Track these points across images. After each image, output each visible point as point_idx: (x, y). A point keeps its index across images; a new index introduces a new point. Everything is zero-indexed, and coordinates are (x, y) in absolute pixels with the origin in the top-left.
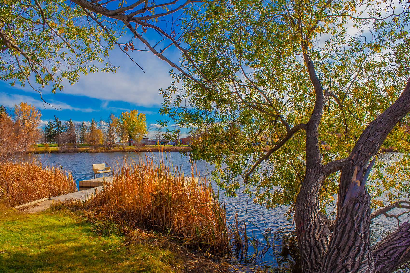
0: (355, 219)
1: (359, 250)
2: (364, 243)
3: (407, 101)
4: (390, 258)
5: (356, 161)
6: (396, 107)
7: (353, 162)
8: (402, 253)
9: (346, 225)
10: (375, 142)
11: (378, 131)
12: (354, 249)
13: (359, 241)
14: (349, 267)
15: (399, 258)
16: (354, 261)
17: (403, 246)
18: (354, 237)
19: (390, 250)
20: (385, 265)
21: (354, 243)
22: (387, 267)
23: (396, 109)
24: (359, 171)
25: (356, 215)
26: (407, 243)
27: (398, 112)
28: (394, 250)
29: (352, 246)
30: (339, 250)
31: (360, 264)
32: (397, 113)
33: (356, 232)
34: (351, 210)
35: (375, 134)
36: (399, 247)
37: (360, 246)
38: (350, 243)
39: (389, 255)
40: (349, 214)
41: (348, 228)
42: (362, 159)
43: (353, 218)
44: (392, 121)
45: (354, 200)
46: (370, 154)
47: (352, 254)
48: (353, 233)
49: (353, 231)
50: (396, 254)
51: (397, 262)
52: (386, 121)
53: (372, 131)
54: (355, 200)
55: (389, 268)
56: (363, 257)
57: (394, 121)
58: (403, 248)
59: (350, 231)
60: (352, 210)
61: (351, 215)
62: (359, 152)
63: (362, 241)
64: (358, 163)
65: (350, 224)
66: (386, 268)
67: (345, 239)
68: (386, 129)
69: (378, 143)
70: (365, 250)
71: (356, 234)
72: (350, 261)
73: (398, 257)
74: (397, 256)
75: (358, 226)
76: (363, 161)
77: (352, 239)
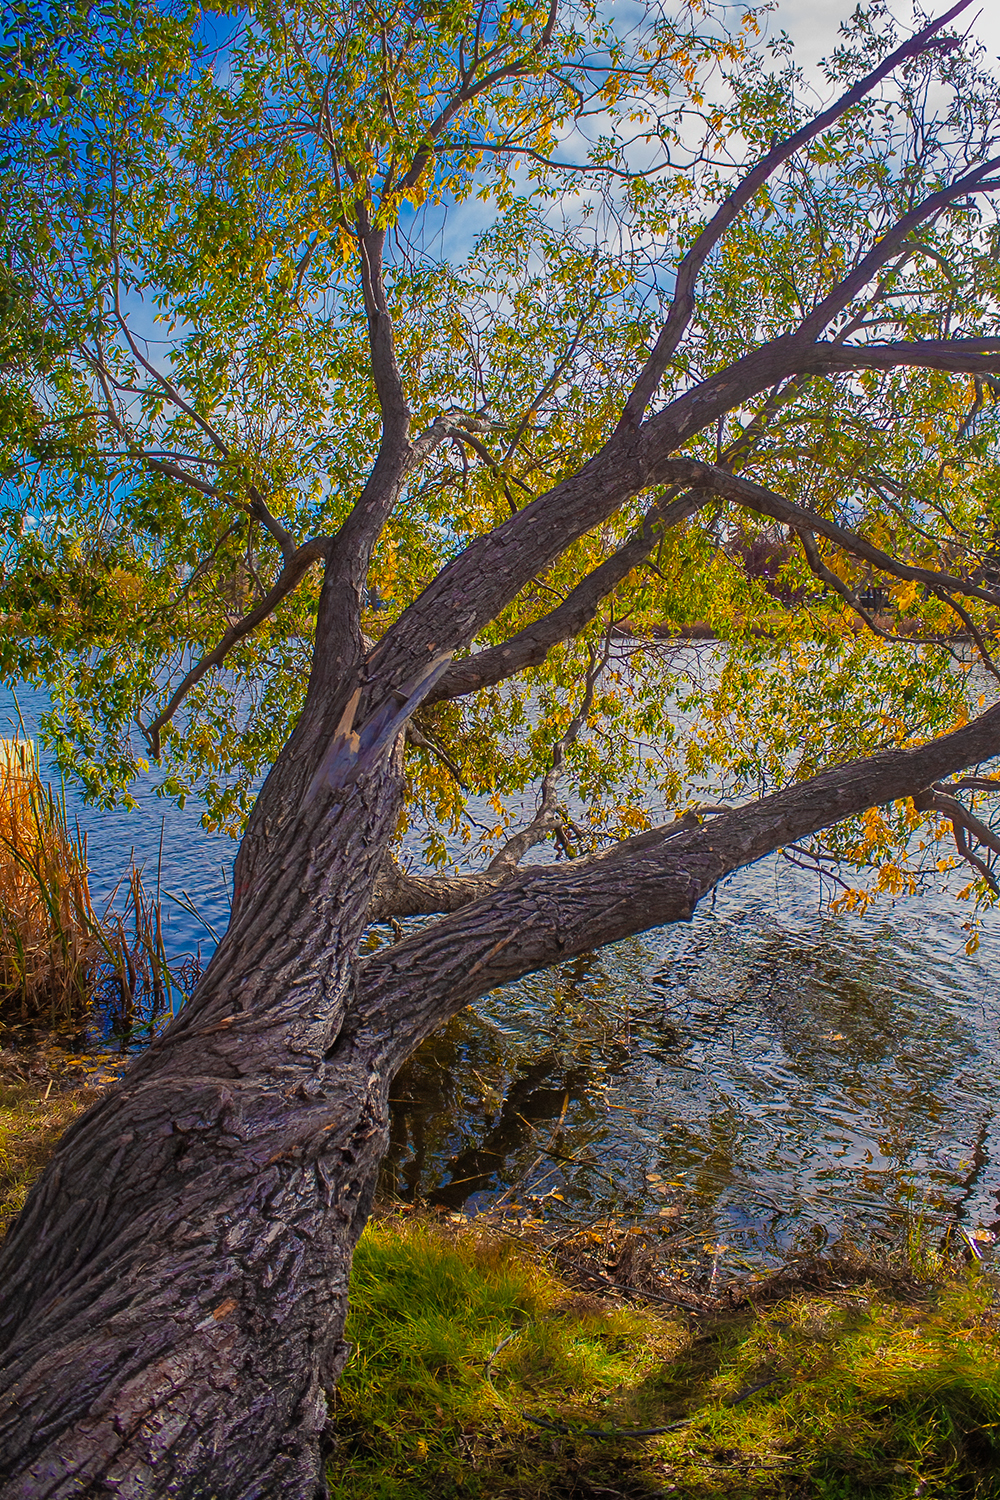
0: (313, 854)
1: (301, 945)
2: (323, 926)
3: (609, 471)
4: (434, 972)
5: (377, 669)
6: (568, 490)
7: (366, 673)
8: (480, 954)
9: (283, 871)
10: (458, 609)
11: (482, 572)
12: (284, 944)
13: (305, 921)
14: (248, 997)
15: (465, 971)
16: (269, 980)
17: (487, 936)
18: (292, 910)
19: (436, 949)
20: (411, 992)
21: (288, 925)
22: (419, 1000)
23: (565, 497)
24: (377, 704)
25: (321, 841)
26: (504, 924)
27: (570, 509)
28: (452, 949)
29: (279, 935)
30: (238, 949)
31: (288, 987)
32: (565, 511)
33: (306, 894)
34: (310, 828)
35: (468, 582)
36: (471, 937)
37: (304, 935)
38: (277, 926)
39: (430, 964)
40: (300, 841)
41: (284, 882)
42: (399, 665)
43: (309, 850)
44: (541, 540)
45: (327, 795)
46: (431, 647)
47: (271, 957)
48: (294, 895)
49: (297, 890)
50: (455, 961)
51: (456, 983)
52: (521, 537)
53: (464, 570)
54: (331, 794)
55: (425, 1002)
56: (305, 967)
57: (551, 539)
58: (486, 942)
59: (288, 891)
60: (315, 828)
61: (307, 844)
62: (395, 639)
63: (318, 919)
64: (382, 675)
65: (293, 870)
66: (411, 1003)
67: (265, 914)
68: (513, 565)
69: (471, 612)
70: (321, 947)
71: (304, 899)
72: (257, 979)
73: (463, 968)
74: (460, 965)
75: (317, 874)
76: (400, 670)
77: (285, 915)
